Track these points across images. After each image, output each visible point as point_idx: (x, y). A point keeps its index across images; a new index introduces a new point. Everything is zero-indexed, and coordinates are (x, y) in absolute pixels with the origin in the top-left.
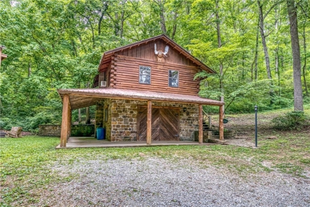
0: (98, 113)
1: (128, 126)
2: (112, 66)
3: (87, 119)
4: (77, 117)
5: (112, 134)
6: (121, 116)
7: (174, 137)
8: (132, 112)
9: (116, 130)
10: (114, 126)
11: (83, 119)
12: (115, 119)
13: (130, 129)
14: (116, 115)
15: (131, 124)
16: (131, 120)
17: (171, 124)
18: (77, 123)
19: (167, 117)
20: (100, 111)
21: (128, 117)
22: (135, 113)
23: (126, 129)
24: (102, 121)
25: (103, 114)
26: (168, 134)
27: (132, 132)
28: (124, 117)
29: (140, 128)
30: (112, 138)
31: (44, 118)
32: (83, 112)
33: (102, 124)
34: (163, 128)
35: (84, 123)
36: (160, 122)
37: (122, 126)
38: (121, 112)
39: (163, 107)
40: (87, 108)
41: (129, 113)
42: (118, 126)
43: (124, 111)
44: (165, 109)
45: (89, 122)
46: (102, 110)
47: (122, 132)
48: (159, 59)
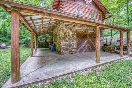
0: (50, 37)
1: (71, 45)
2: (61, 6)
3: (45, 40)
4: (41, 39)
5: (62, 50)
6: (67, 39)
7: (94, 50)
8: (73, 36)
9: (64, 47)
10: (63, 45)
11: (44, 40)
12: (63, 41)
13: (72, 47)
14: (64, 38)
15: (73, 43)
16: (73, 41)
17: (93, 43)
18: (41, 41)
19: (91, 39)
20: (51, 36)
21: (71, 39)
22: (75, 37)
23: (70, 47)
24: (52, 41)
25: (53, 38)
26: (91, 48)
27: (73, 49)
28: (69, 39)
29: (78, 46)
30: (62, 53)
31: (28, 39)
32: (43, 37)
33: (52, 42)
34: (89, 45)
35: (44, 41)
36: (88, 42)
37: (68, 45)
38: (67, 36)
39: (89, 33)
40: (45, 35)
41: (71, 37)
42: (65, 45)
43: (68, 35)
44: (90, 35)
45: (46, 41)
46: (52, 36)
47: (68, 49)
48: (86, 5)
